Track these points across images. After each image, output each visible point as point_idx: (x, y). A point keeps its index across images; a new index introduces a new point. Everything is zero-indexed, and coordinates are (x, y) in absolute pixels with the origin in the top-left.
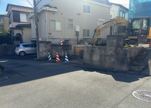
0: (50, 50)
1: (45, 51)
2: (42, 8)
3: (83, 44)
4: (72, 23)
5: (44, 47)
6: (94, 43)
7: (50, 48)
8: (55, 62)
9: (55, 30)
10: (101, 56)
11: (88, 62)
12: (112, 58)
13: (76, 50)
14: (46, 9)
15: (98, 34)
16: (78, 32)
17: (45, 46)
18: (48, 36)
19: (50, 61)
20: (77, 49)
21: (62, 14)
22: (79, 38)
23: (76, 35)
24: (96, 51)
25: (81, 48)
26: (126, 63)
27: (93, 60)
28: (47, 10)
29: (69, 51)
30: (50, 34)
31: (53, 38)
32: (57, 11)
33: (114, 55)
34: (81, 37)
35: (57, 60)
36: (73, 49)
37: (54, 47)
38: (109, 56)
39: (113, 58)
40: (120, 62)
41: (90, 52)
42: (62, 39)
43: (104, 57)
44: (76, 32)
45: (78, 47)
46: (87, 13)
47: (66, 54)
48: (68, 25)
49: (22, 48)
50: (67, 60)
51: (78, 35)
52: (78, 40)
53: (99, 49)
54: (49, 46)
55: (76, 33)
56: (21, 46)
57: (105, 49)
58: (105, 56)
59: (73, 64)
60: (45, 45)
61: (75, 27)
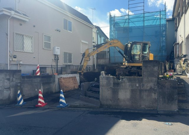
0: (19, 85)
1: (9, 88)
2: (3, 11)
3: (65, 73)
4: (49, 42)
5: (6, 81)
7: (19, 81)
8: (36, 107)
9: (23, 51)
10: (133, 91)
11: (110, 103)
12: (153, 94)
13: (61, 82)
14: (9, 14)
15: (88, 60)
16: (58, 55)
17: (9, 79)
18: (11, 60)
19: (21, 106)
20: (63, 80)
21: (34, 26)
22: (59, 64)
23: (54, 60)
24: (123, 84)
25: (68, 80)
26: (176, 100)
27: (119, 99)
28: (12, 15)
29: (52, 85)
30: (14, 58)
31: (20, 64)
32: (27, 20)
33: (156, 89)
34: (61, 63)
35: (40, 102)
36: (58, 81)
37: (26, 79)
38: (147, 92)
39: (155, 93)
40: (166, 100)
41: (112, 87)
43: (138, 93)
44: (55, 55)
45: (64, 78)
46: (69, 31)
47: (62, 91)
48: (44, 44)
50: (64, 101)
52: (57, 68)
53: (130, 81)
54: (16, 79)
55: (55, 57)
57: (141, 81)
58: (141, 91)
59: (79, 108)
60: (8, 77)
61: (54, 49)
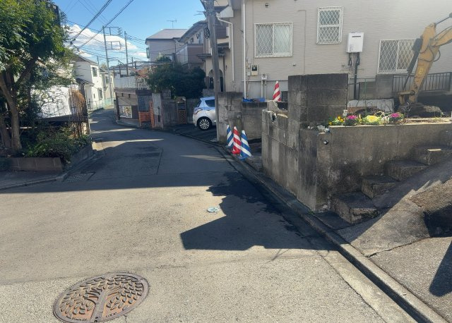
1: (227, 121)
3: (371, 96)
5: (225, 109)
6: (412, 95)
7: (239, 111)
9: (271, 56)
10: (280, 147)
15: (428, 56)
16: (358, 54)
18: (248, 74)
22: (360, 75)
23: (347, 66)
24: (275, 131)
30: (253, 70)
31: (264, 81)
42: (277, 82)
44: (350, 54)
48: (318, 32)
49: (205, 108)
51: (358, 64)
52: (355, 84)
53: (279, 124)
55: (350, 59)
56: (204, 104)
57: (286, 128)
60: (226, 104)
